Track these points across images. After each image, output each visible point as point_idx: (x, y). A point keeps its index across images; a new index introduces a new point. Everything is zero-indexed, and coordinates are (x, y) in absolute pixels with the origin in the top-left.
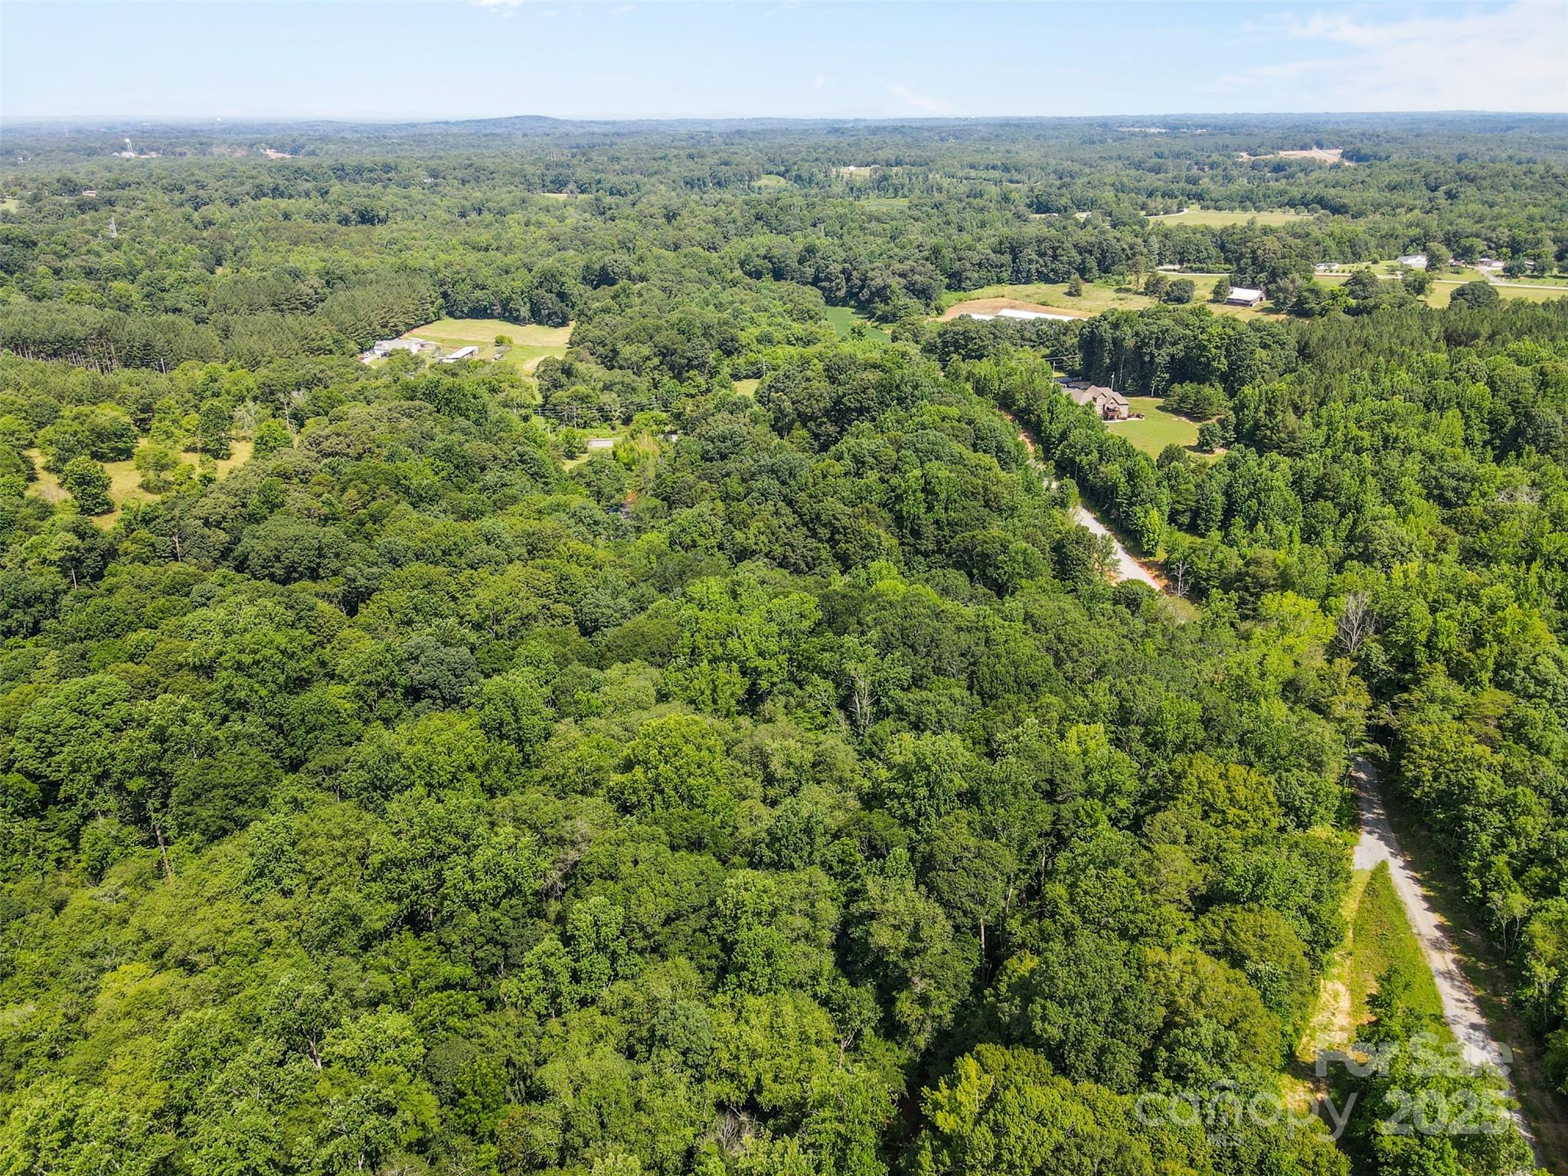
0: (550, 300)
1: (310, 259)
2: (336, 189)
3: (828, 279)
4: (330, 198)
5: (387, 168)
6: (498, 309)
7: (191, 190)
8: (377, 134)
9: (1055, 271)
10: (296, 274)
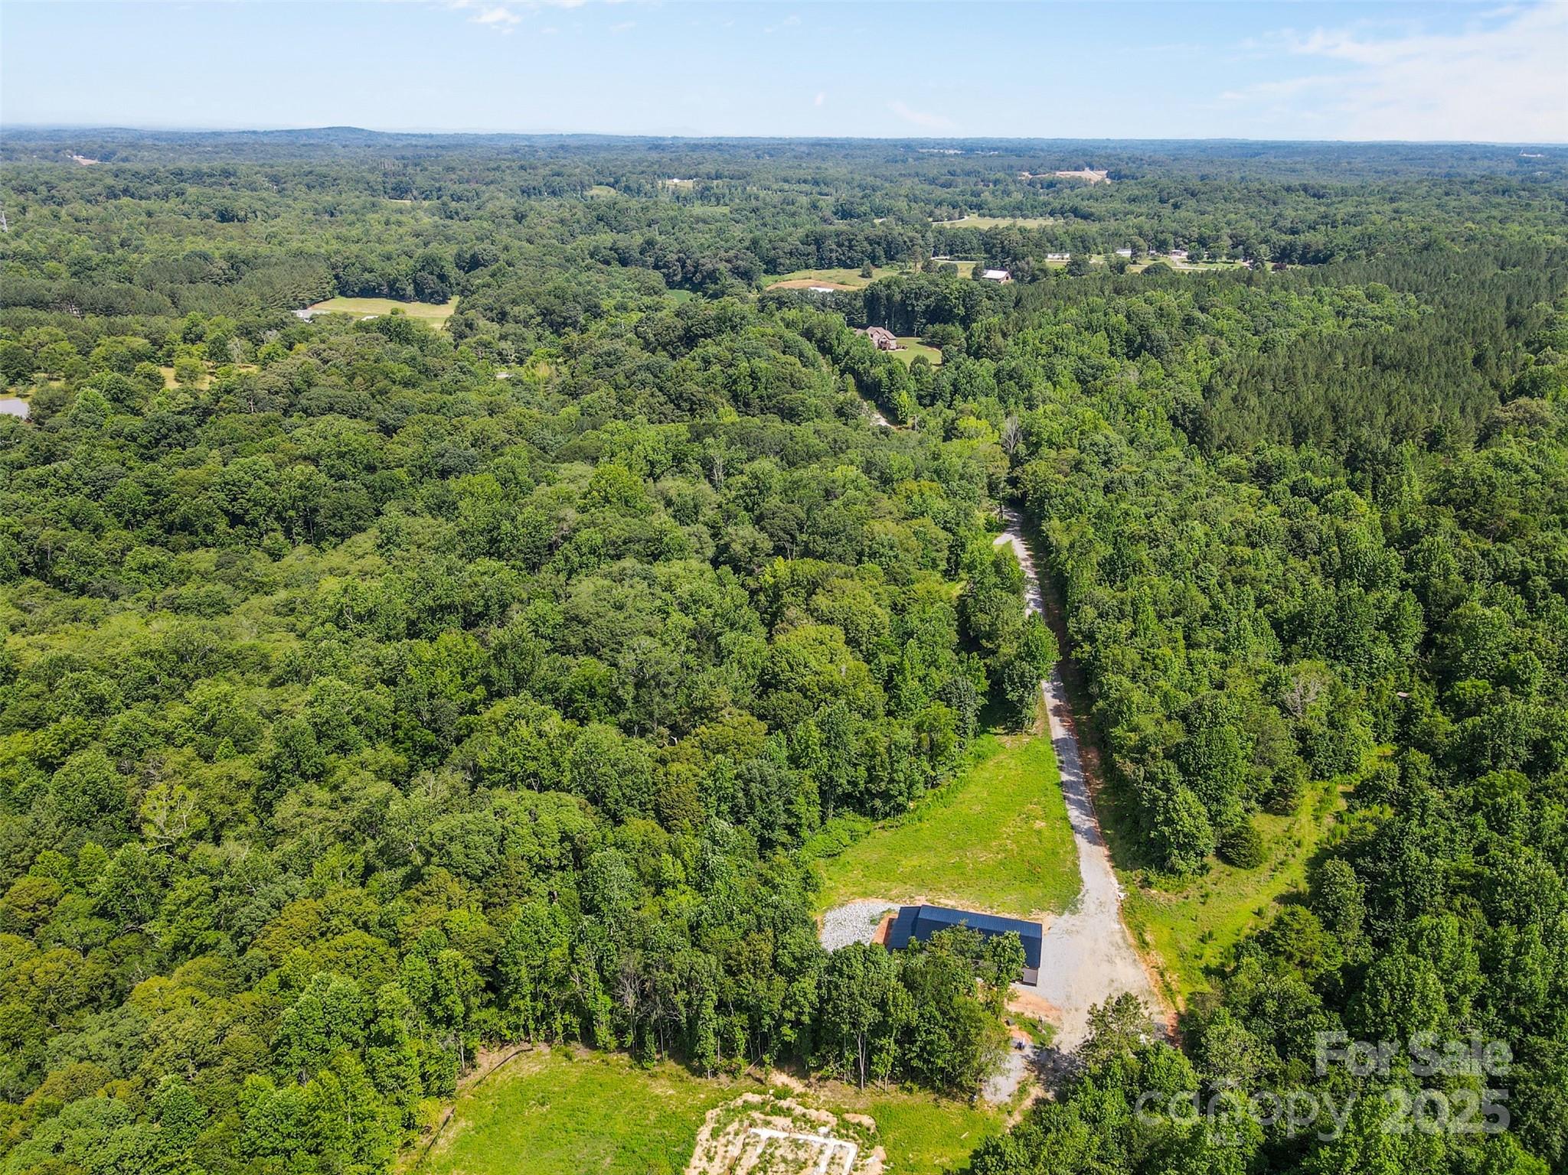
0: (432, 281)
1: (213, 247)
6: (385, 289)
9: (851, 259)
10: (205, 257)
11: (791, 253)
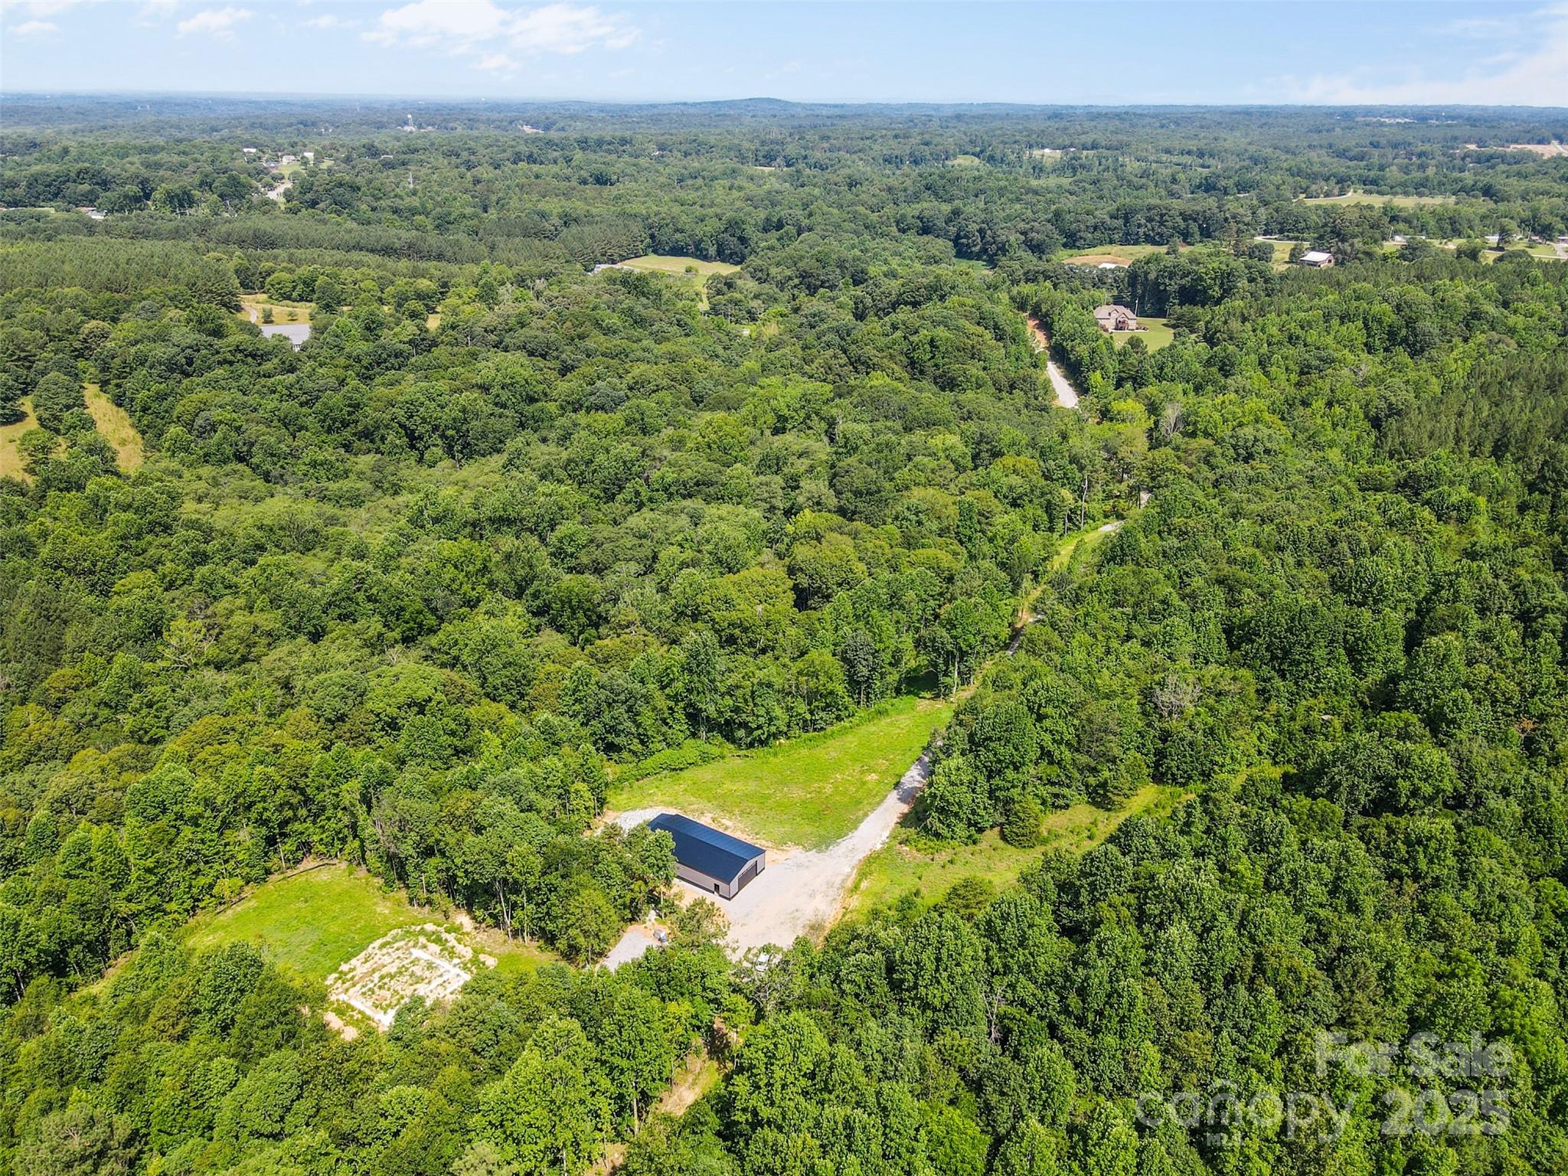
0: (733, 242)
1: (553, 206)
2: (578, 156)
3: (966, 237)
4: (574, 163)
5: (624, 142)
6: (692, 249)
7: (465, 155)
8: (620, 113)
9: (1161, 235)
10: (543, 215)
11: (1095, 228)
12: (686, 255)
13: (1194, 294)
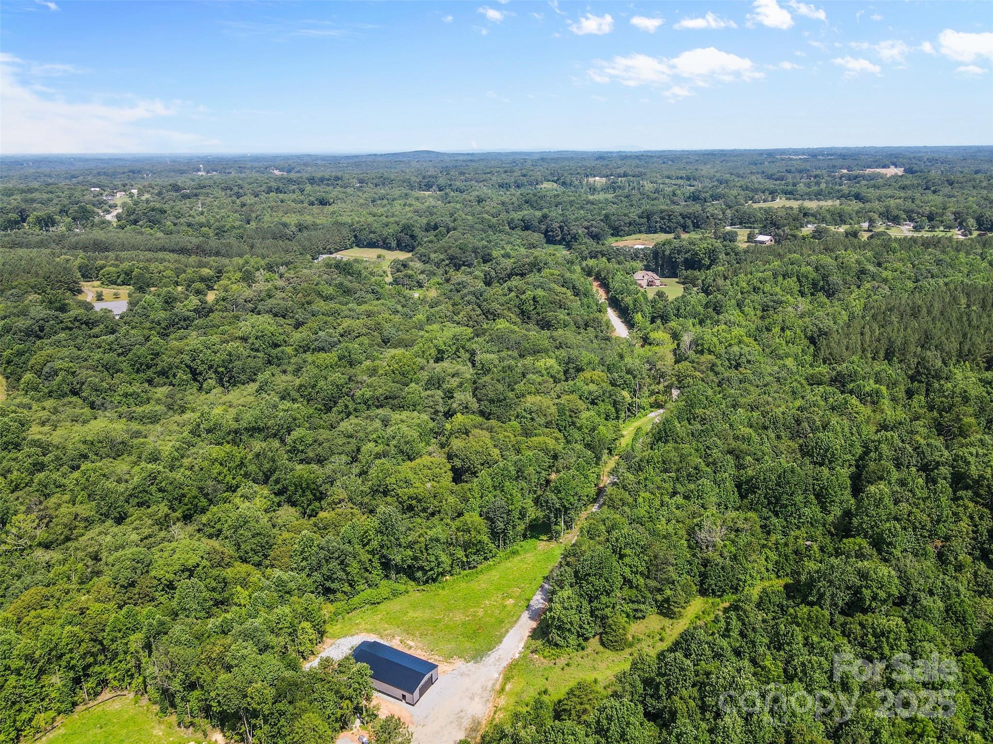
0: (407, 239)
1: (292, 219)
2: (308, 188)
3: (552, 231)
4: (305, 193)
5: (337, 178)
6: (381, 243)
7: (236, 189)
8: (333, 163)
9: (670, 227)
10: (285, 225)
11: (630, 224)
12: (377, 247)
13: (693, 263)
